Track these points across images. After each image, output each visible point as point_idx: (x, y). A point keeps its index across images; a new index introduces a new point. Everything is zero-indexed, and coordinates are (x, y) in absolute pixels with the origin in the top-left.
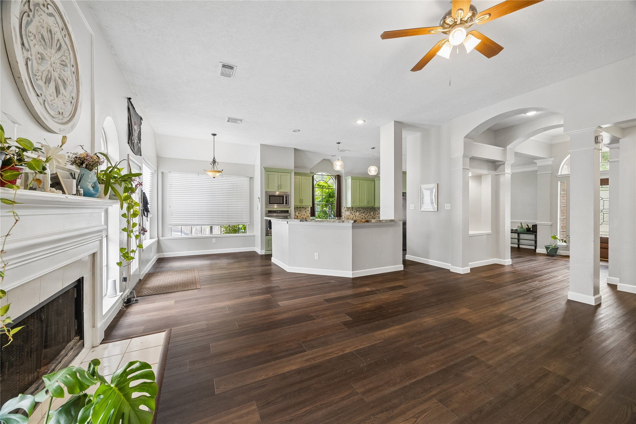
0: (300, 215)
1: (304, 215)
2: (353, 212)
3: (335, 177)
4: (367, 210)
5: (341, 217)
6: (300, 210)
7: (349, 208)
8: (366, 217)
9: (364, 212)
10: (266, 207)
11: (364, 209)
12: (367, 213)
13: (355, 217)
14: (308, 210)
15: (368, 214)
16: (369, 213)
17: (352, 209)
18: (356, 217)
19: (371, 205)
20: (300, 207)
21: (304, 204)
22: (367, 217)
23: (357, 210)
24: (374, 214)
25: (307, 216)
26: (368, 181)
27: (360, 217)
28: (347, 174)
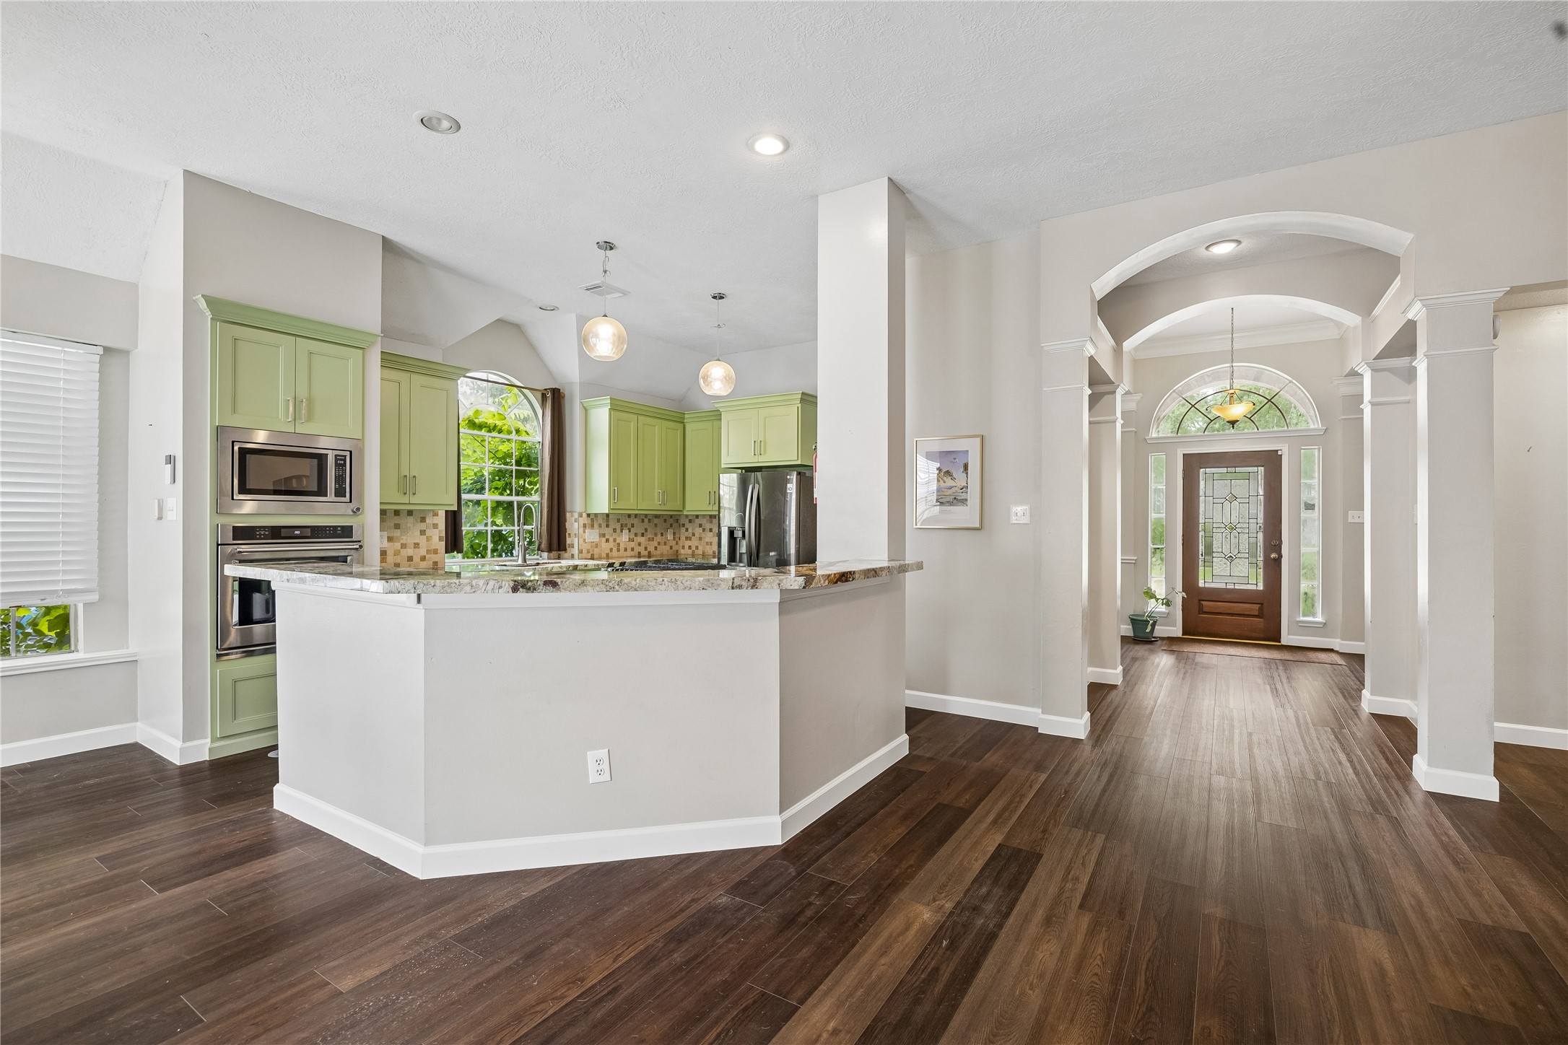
0: (398, 545)
1: (416, 545)
2: (609, 530)
3: (539, 395)
4: (656, 525)
5: (565, 550)
6: (397, 526)
7: (596, 515)
8: (651, 549)
9: (646, 530)
10: (219, 509)
11: (646, 520)
12: (656, 535)
13: (615, 549)
14: (435, 526)
15: (659, 538)
16: (662, 534)
17: (608, 521)
18: (618, 550)
19: (673, 506)
20: (397, 513)
21: (420, 499)
22: (656, 548)
23: (622, 526)
24: (674, 539)
25: (428, 552)
26: (664, 421)
27: (633, 549)
28: (593, 388)
